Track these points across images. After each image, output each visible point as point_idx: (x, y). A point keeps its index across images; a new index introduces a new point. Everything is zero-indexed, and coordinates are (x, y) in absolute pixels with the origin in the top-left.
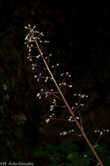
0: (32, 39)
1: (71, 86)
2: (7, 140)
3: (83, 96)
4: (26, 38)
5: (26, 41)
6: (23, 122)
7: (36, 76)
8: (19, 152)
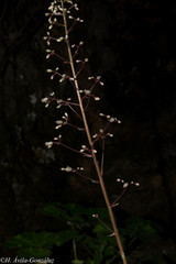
0: (59, 11)
1: (97, 99)
2: (15, 179)
3: (112, 120)
4: (51, 8)
5: (50, 12)
6: (48, 162)
7: (49, 71)
8: (28, 203)
